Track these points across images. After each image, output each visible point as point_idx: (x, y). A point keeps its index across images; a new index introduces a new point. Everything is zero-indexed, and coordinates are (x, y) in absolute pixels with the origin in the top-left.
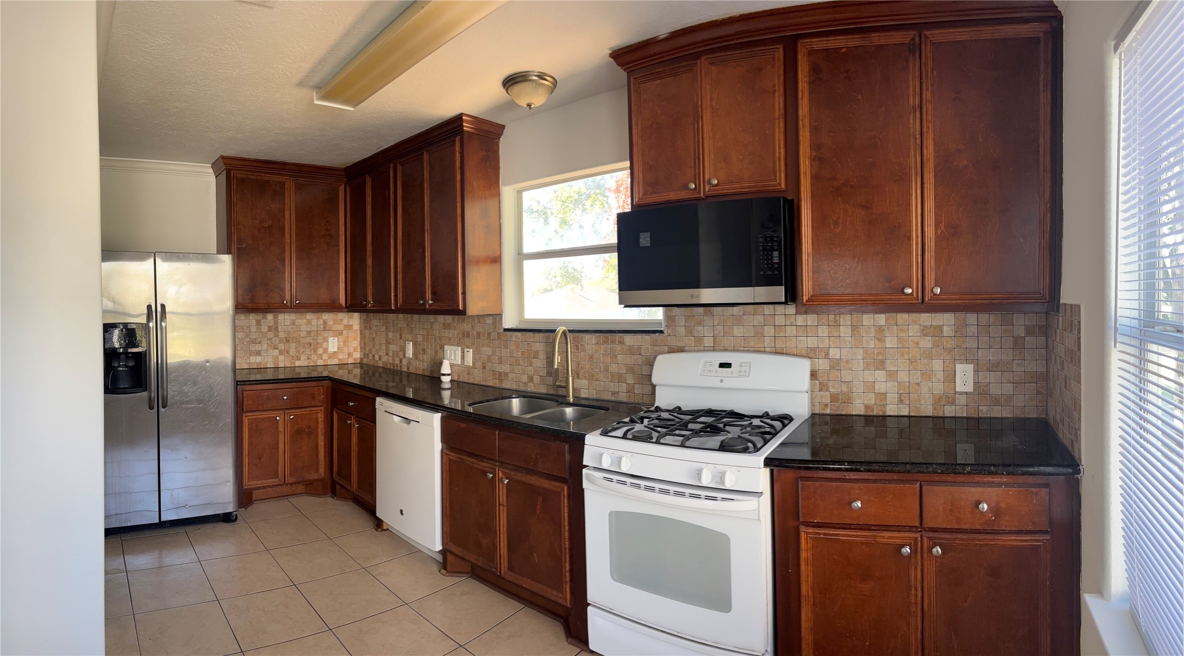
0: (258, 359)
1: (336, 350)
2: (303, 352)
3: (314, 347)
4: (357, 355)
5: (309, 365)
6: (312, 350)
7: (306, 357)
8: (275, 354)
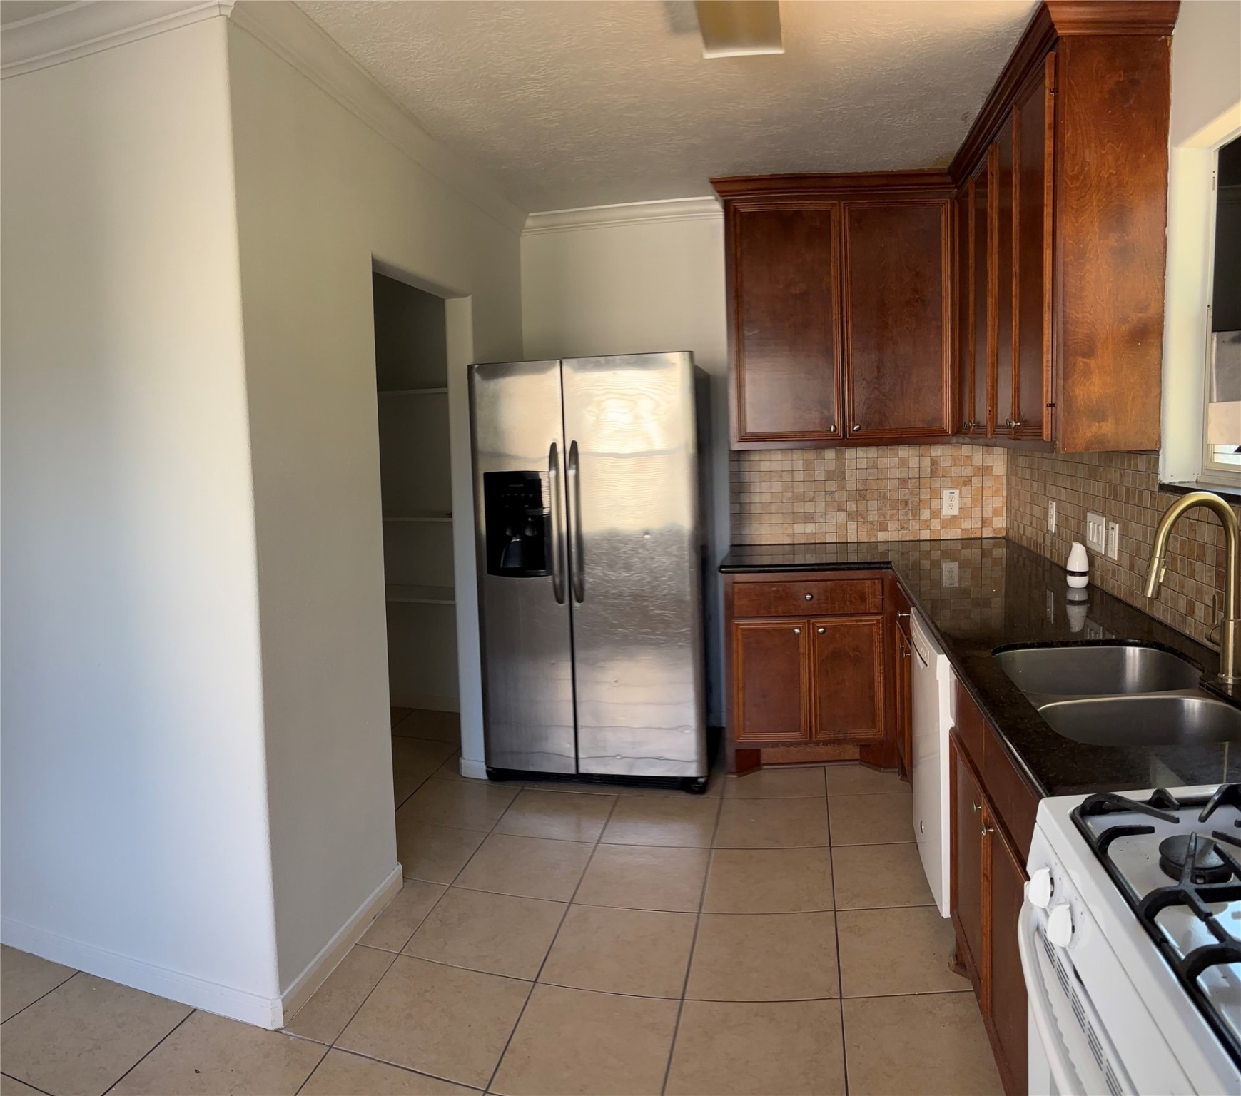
0: (810, 528)
1: (956, 512)
2: (892, 516)
3: (913, 507)
4: (1000, 523)
5: (904, 539)
6: (910, 512)
7: (897, 525)
8: (840, 519)
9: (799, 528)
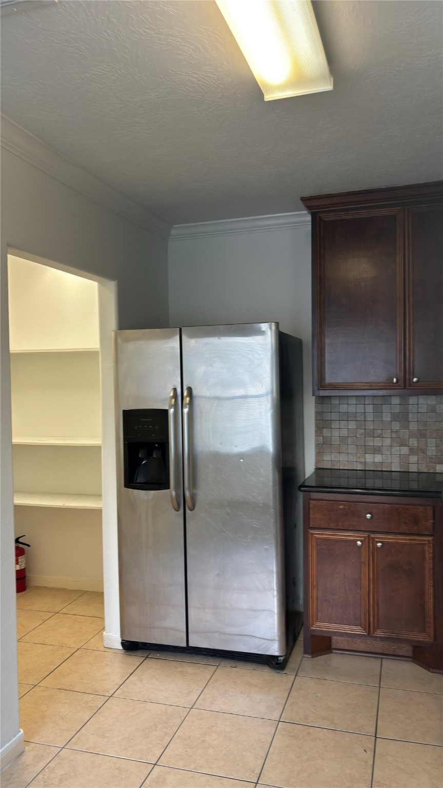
0: (378, 458)
8: (403, 453)
9: (369, 458)
